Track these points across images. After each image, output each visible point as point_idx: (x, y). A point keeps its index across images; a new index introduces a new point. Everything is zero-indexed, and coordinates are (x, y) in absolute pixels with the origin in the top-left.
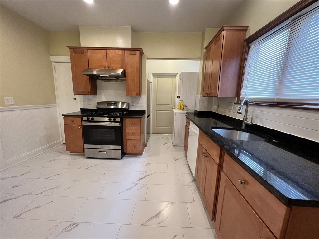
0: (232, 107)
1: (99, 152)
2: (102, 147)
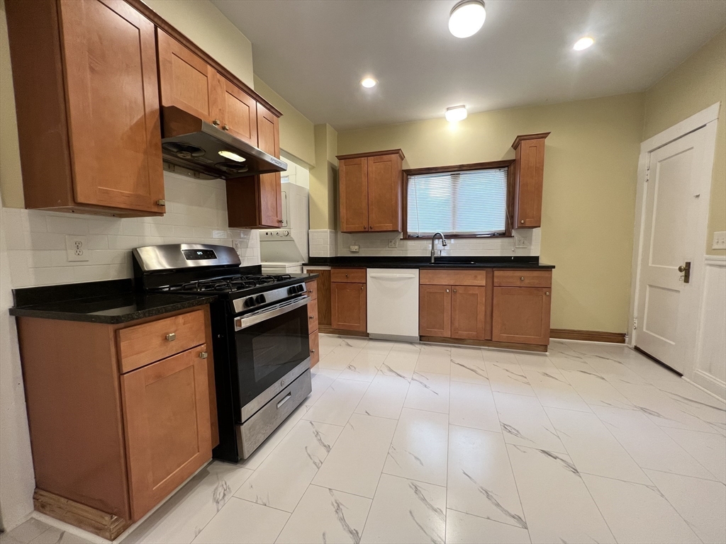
0: (395, 244)
1: (278, 403)
2: (283, 383)
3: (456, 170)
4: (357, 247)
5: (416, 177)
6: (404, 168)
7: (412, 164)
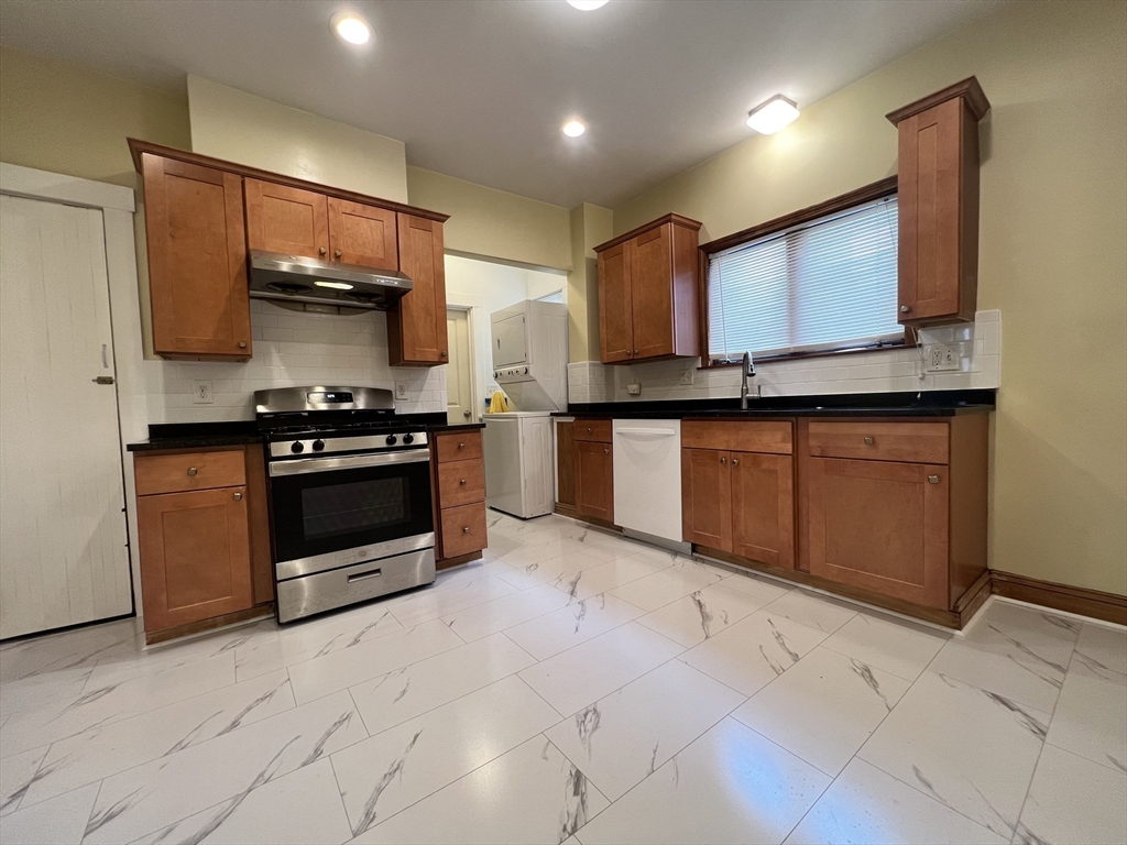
0: (689, 378)
1: (351, 577)
2: (363, 554)
3: (792, 224)
4: (635, 387)
5: (723, 253)
6: (701, 243)
7: (713, 232)
